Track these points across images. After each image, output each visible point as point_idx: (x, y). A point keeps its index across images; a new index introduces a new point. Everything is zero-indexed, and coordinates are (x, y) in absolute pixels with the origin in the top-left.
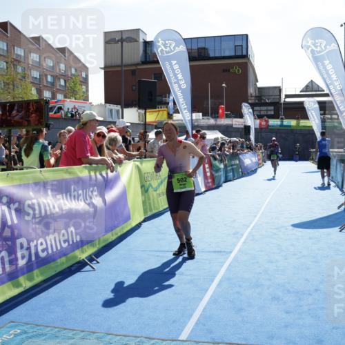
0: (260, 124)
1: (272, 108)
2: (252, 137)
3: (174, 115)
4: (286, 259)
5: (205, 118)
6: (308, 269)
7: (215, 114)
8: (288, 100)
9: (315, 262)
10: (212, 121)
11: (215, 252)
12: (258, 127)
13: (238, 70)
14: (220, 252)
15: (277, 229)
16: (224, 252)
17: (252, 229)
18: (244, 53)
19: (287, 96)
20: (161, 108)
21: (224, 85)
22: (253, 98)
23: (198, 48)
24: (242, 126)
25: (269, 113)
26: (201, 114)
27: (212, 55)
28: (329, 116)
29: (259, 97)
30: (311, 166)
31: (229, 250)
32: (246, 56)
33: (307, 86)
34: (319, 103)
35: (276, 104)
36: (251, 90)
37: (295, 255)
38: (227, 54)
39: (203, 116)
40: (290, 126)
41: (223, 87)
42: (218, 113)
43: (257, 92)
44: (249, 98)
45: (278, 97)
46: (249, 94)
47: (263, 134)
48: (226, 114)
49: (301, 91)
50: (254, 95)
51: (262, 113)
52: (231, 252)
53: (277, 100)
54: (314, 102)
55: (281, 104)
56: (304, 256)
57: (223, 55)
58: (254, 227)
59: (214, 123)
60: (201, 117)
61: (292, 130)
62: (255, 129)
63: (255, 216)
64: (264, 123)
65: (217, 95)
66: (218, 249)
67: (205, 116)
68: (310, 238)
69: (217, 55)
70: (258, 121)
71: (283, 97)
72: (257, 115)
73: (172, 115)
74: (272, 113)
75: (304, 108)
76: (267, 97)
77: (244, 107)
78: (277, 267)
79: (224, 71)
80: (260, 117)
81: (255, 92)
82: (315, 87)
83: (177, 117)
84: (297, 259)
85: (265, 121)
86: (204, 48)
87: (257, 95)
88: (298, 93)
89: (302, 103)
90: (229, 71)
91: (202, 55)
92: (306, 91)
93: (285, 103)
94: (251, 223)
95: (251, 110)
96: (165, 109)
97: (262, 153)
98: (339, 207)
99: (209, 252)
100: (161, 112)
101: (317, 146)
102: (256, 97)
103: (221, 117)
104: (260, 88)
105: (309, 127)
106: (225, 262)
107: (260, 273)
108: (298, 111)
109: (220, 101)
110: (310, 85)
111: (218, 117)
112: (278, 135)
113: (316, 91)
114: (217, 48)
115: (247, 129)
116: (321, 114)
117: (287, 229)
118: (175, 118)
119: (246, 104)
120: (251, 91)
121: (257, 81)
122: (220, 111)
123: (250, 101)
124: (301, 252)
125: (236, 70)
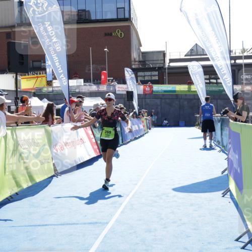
0: (144, 90)
1: (156, 73)
2: (135, 103)
3: (54, 81)
4: (165, 228)
5: (87, 84)
6: (188, 237)
7: (97, 80)
8: (172, 64)
9: (195, 229)
10: (94, 88)
11: (90, 223)
12: (142, 92)
13: (121, 34)
14: (96, 223)
15: (157, 196)
16: (101, 223)
17: (131, 198)
18: (127, 16)
19: (171, 61)
20: (40, 74)
21: (106, 49)
22: (137, 63)
23: (78, 10)
24: (125, 93)
25: (154, 78)
26: (82, 80)
27: (93, 18)
28: (214, 81)
29: (143, 62)
30: (196, 131)
31: (106, 221)
32: (128, 19)
33: (192, 50)
34: (204, 67)
35: (161, 69)
36: (135, 55)
37: (175, 222)
38: (109, 16)
39: (84, 82)
40: (175, 91)
41: (105, 51)
42: (100, 79)
43: (141, 57)
44: (133, 63)
45: (162, 62)
46: (133, 59)
47: (148, 101)
48: (109, 80)
49: (186, 56)
50: (137, 59)
51: (146, 78)
52: (107, 223)
53: (162, 65)
54: (198, 66)
55: (165, 69)
56: (184, 224)
57: (104, 18)
58: (133, 196)
59: (97, 89)
60: (83, 84)
61: (177, 95)
62: (138, 95)
63: (136, 184)
64: (148, 89)
65: (99, 61)
66: (95, 220)
67: (87, 82)
68: (192, 205)
69: (98, 18)
70: (142, 87)
71: (167, 61)
72: (141, 81)
73: (51, 81)
74: (157, 78)
75: (188, 72)
76: (151, 62)
77: (126, 72)
78: (155, 236)
79: (106, 35)
80: (144, 82)
81: (139, 56)
82: (200, 51)
83: (56, 83)
84: (178, 226)
85: (149, 86)
86: (84, 11)
87: (141, 59)
88: (183, 57)
89: (186, 68)
90: (111, 34)
91: (83, 17)
92: (191, 55)
93: (170, 68)
94: (131, 192)
95: (133, 76)
96: (44, 75)
97: (146, 119)
98: (223, 172)
99: (85, 224)
100: (40, 79)
101: (201, 111)
102: (139, 62)
103: (104, 83)
104: (144, 53)
105: (194, 91)
106: (100, 234)
107: (137, 244)
108: (182, 76)
109: (102, 66)
110: (195, 49)
111: (100, 83)
112: (163, 101)
113: (201, 55)
114: (98, 10)
115: (130, 95)
116: (206, 79)
117: (168, 196)
118: (54, 85)
119: (129, 69)
120: (135, 57)
121: (141, 46)
122: (103, 77)
123: (133, 67)
124: (181, 220)
125: (119, 34)
